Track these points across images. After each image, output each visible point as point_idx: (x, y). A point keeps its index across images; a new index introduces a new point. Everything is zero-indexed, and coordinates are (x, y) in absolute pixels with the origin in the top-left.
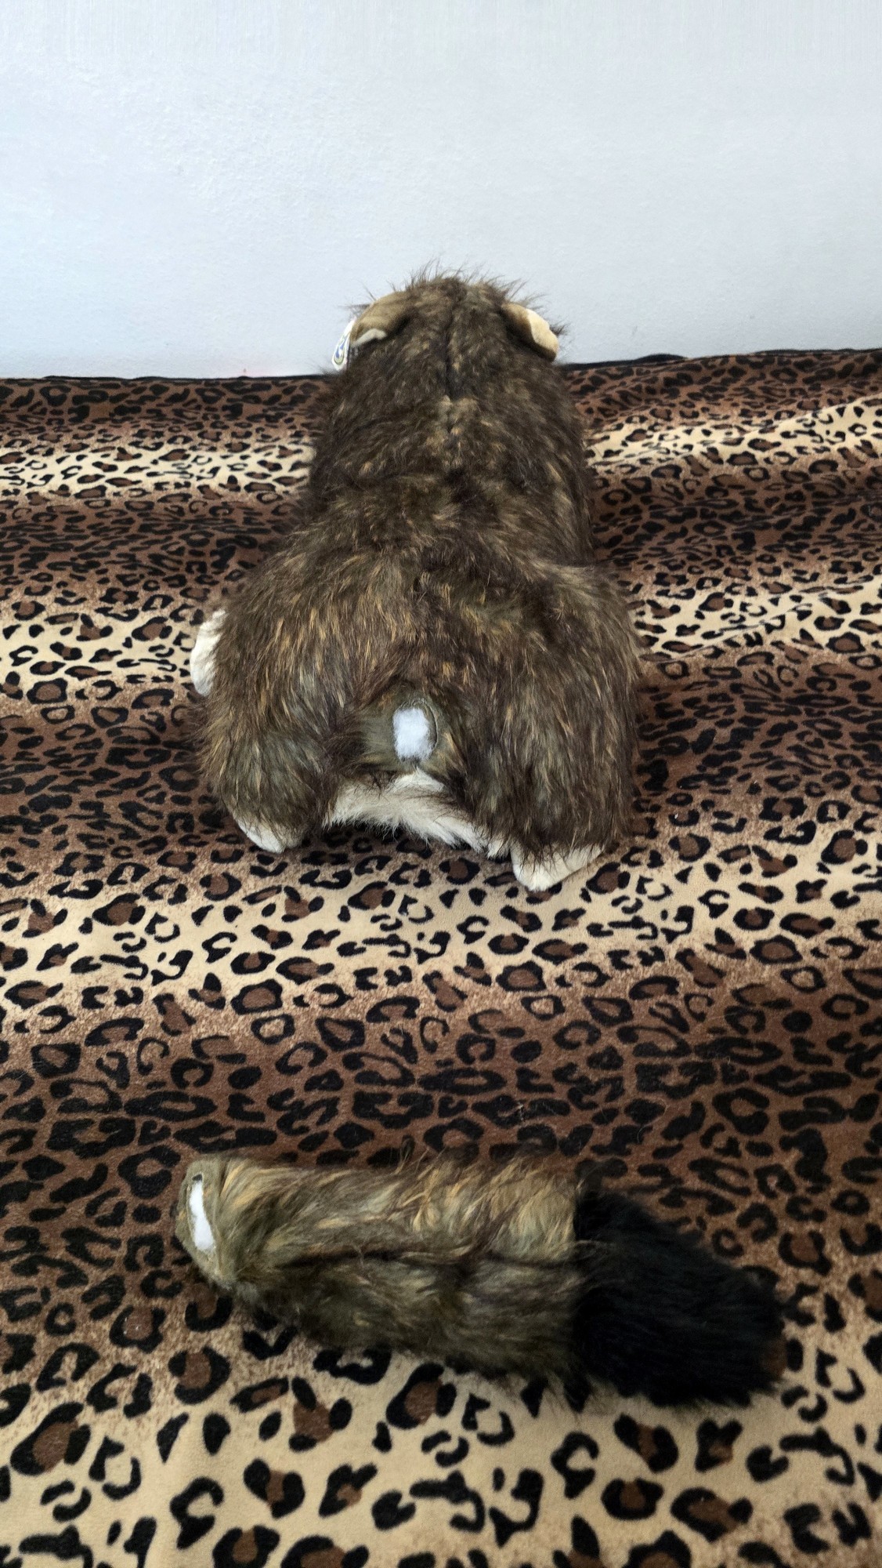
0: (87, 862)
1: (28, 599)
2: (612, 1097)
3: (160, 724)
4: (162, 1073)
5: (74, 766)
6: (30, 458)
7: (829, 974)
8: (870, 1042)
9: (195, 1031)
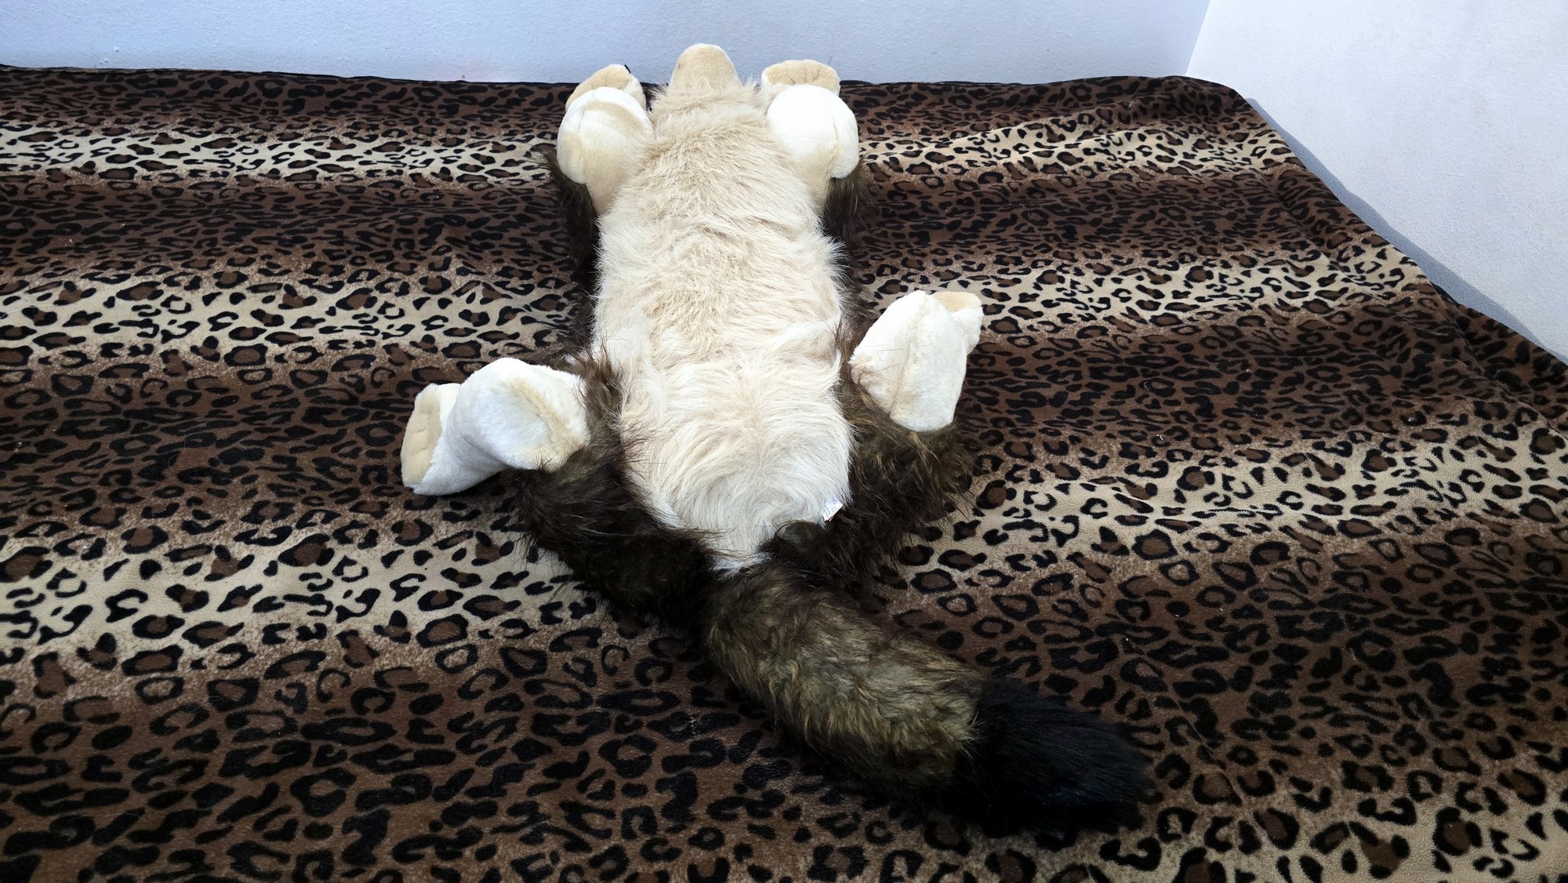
0: (277, 510)
1: (230, 269)
3: (360, 386)
4: (342, 700)
5: (269, 423)
6: (241, 145)
7: (979, 601)
8: (1014, 656)
9: (378, 664)
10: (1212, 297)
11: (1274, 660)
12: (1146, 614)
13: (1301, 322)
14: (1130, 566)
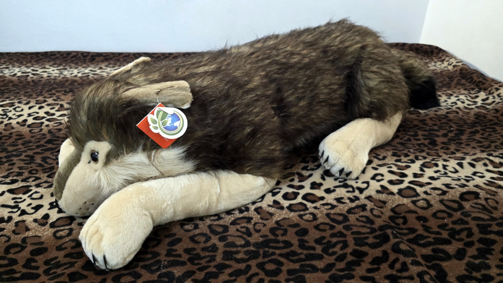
0: (17, 174)
7: (319, 215)
8: (334, 240)
9: (27, 234)
11: (478, 245)
12: (405, 221)
13: (475, 113)
14: (396, 200)
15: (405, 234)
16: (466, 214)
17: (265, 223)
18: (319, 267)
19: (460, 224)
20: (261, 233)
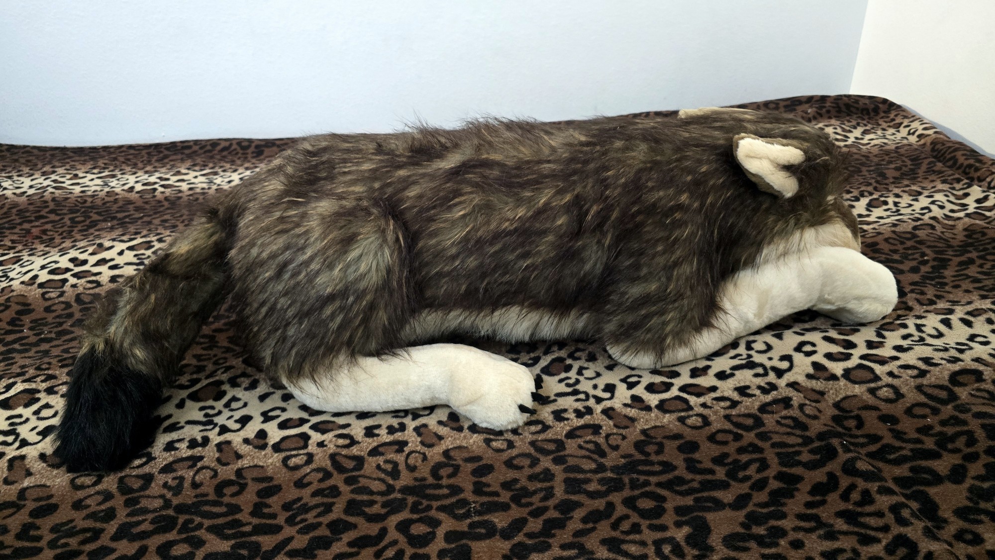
0: (195, 369)
2: (545, 499)
4: (208, 488)
6: (222, 174)
7: (712, 418)
8: (744, 458)
9: (240, 464)
10: (888, 217)
11: (985, 459)
12: (860, 424)
13: (966, 227)
14: (841, 389)
15: (863, 445)
16: (963, 408)
17: (624, 433)
18: (726, 501)
19: (953, 425)
20: (621, 452)
